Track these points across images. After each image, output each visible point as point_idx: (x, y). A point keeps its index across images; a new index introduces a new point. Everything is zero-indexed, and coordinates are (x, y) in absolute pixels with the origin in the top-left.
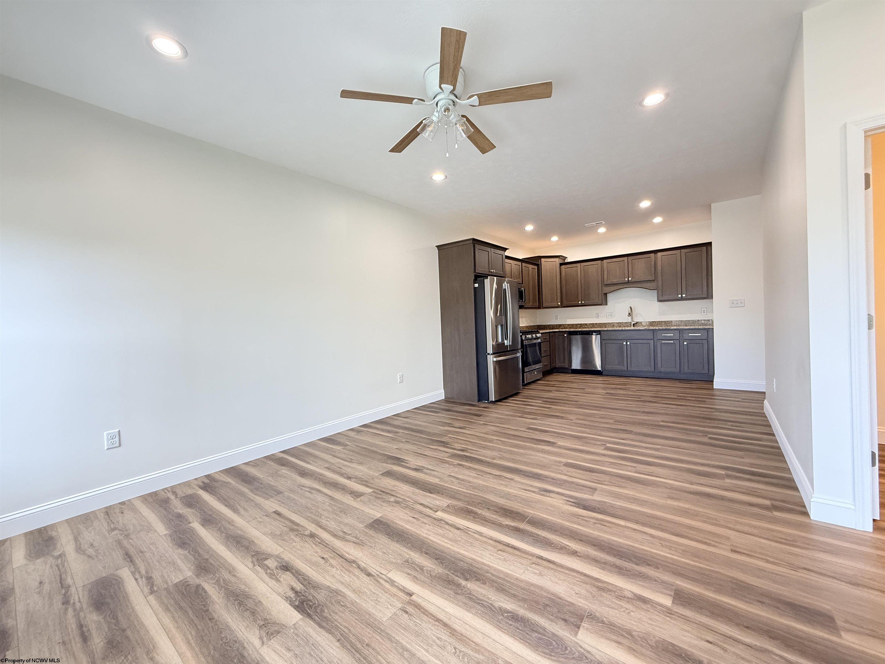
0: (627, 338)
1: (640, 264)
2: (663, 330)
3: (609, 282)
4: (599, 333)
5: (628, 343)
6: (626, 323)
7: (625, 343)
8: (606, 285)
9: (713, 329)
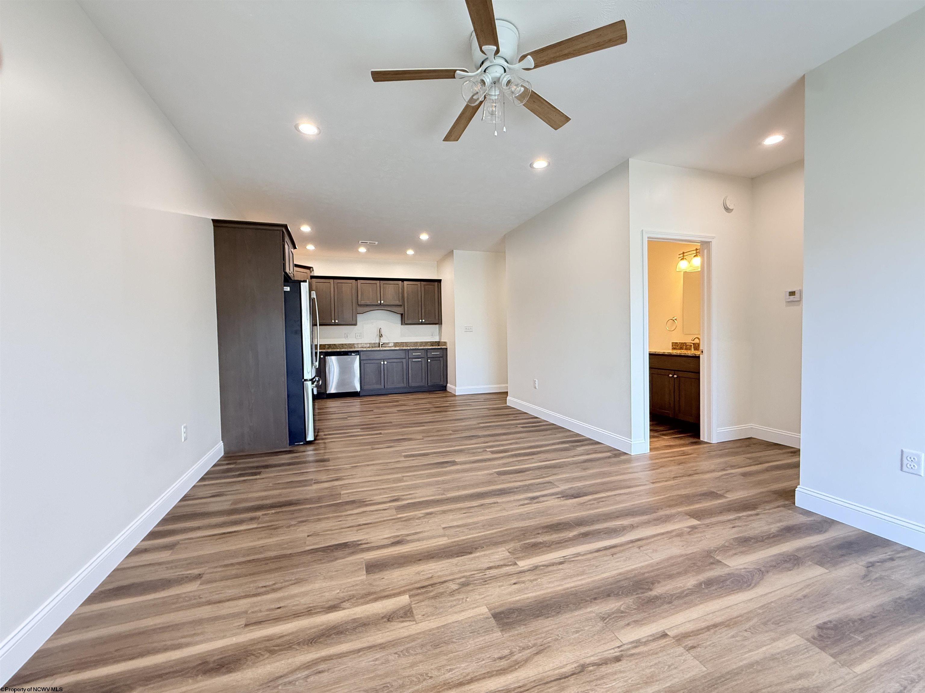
0: (384, 358)
1: (390, 288)
2: (413, 349)
3: (363, 302)
4: (357, 353)
5: (386, 363)
6: (374, 343)
7: (382, 363)
8: (360, 306)
9: (447, 349)
